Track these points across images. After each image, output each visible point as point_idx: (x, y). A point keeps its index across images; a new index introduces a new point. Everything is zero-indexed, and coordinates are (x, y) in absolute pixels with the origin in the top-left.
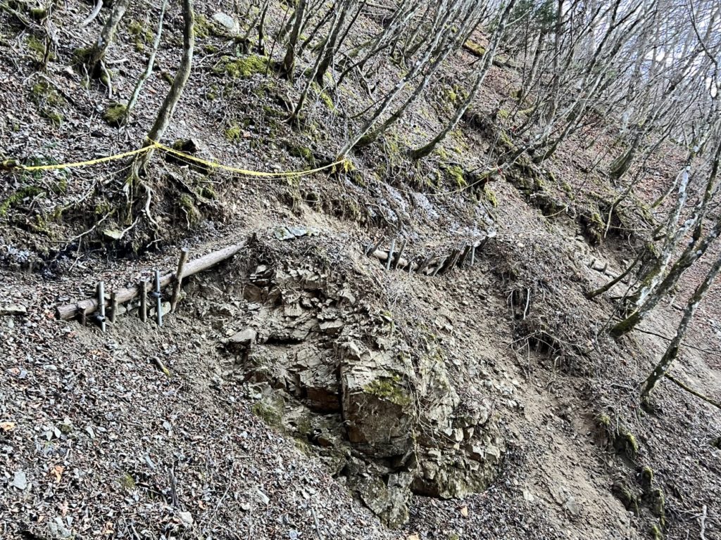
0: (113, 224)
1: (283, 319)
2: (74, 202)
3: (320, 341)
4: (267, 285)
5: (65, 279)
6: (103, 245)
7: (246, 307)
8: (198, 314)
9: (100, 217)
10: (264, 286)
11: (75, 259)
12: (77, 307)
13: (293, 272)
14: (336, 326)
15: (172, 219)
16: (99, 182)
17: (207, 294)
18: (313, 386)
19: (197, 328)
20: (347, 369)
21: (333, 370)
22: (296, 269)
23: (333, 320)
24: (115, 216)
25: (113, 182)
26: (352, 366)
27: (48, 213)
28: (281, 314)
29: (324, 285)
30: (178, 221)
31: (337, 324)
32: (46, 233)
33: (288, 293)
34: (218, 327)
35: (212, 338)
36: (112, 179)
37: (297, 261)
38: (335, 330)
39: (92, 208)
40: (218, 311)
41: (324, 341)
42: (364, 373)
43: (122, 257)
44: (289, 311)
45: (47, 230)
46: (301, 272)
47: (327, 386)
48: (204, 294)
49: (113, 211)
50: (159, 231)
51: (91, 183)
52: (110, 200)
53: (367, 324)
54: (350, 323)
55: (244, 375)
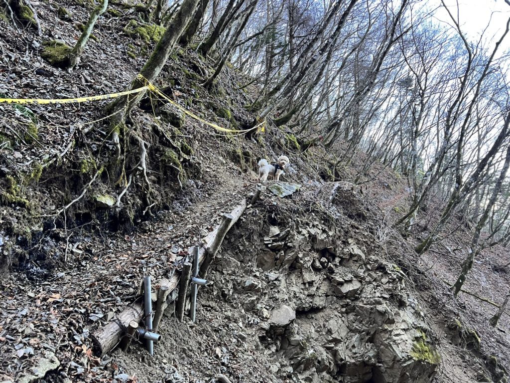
0: (104, 187)
1: (303, 287)
2: (56, 156)
3: (342, 307)
4: (283, 249)
5: (61, 274)
6: (94, 216)
7: (267, 277)
8: (224, 295)
9: (87, 178)
10: (279, 251)
11: (64, 240)
12: (122, 327)
13: (304, 232)
14: (356, 288)
15: (158, 178)
16: (78, 129)
17: (223, 267)
18: (353, 361)
19: (229, 314)
20: (387, 336)
21: (367, 338)
22: (305, 229)
23: (350, 281)
24: (104, 176)
25: (93, 130)
26: (391, 331)
27: (23, 171)
28: (300, 281)
29: (334, 242)
30: (166, 180)
31: (355, 285)
32: (22, 205)
33: (304, 256)
34: (251, 308)
35: (250, 325)
36: (91, 127)
37: (305, 220)
38: (355, 291)
39: (76, 165)
40: (243, 288)
41: (347, 305)
42: (402, 337)
43: (115, 230)
44: (308, 277)
45: (24, 199)
46: (313, 231)
47: (370, 359)
48: (219, 267)
49: (102, 169)
50: (151, 193)
51: (68, 130)
52: (95, 154)
53: (389, 282)
54: (370, 283)
55: (291, 365)
